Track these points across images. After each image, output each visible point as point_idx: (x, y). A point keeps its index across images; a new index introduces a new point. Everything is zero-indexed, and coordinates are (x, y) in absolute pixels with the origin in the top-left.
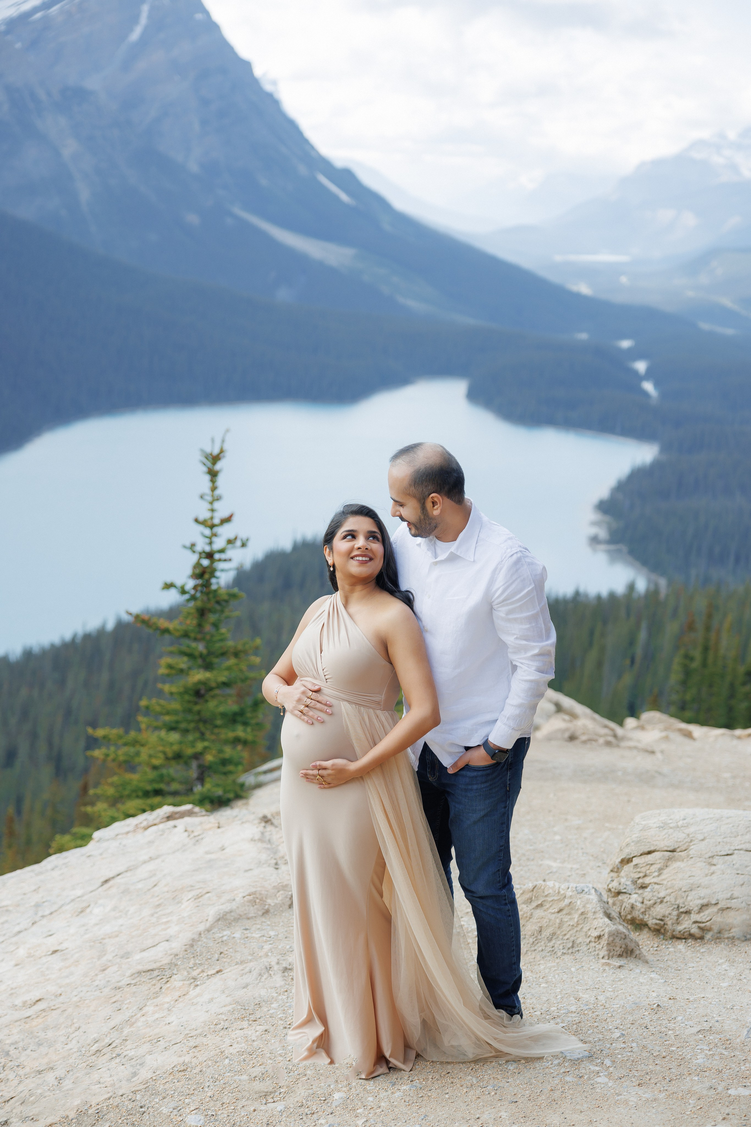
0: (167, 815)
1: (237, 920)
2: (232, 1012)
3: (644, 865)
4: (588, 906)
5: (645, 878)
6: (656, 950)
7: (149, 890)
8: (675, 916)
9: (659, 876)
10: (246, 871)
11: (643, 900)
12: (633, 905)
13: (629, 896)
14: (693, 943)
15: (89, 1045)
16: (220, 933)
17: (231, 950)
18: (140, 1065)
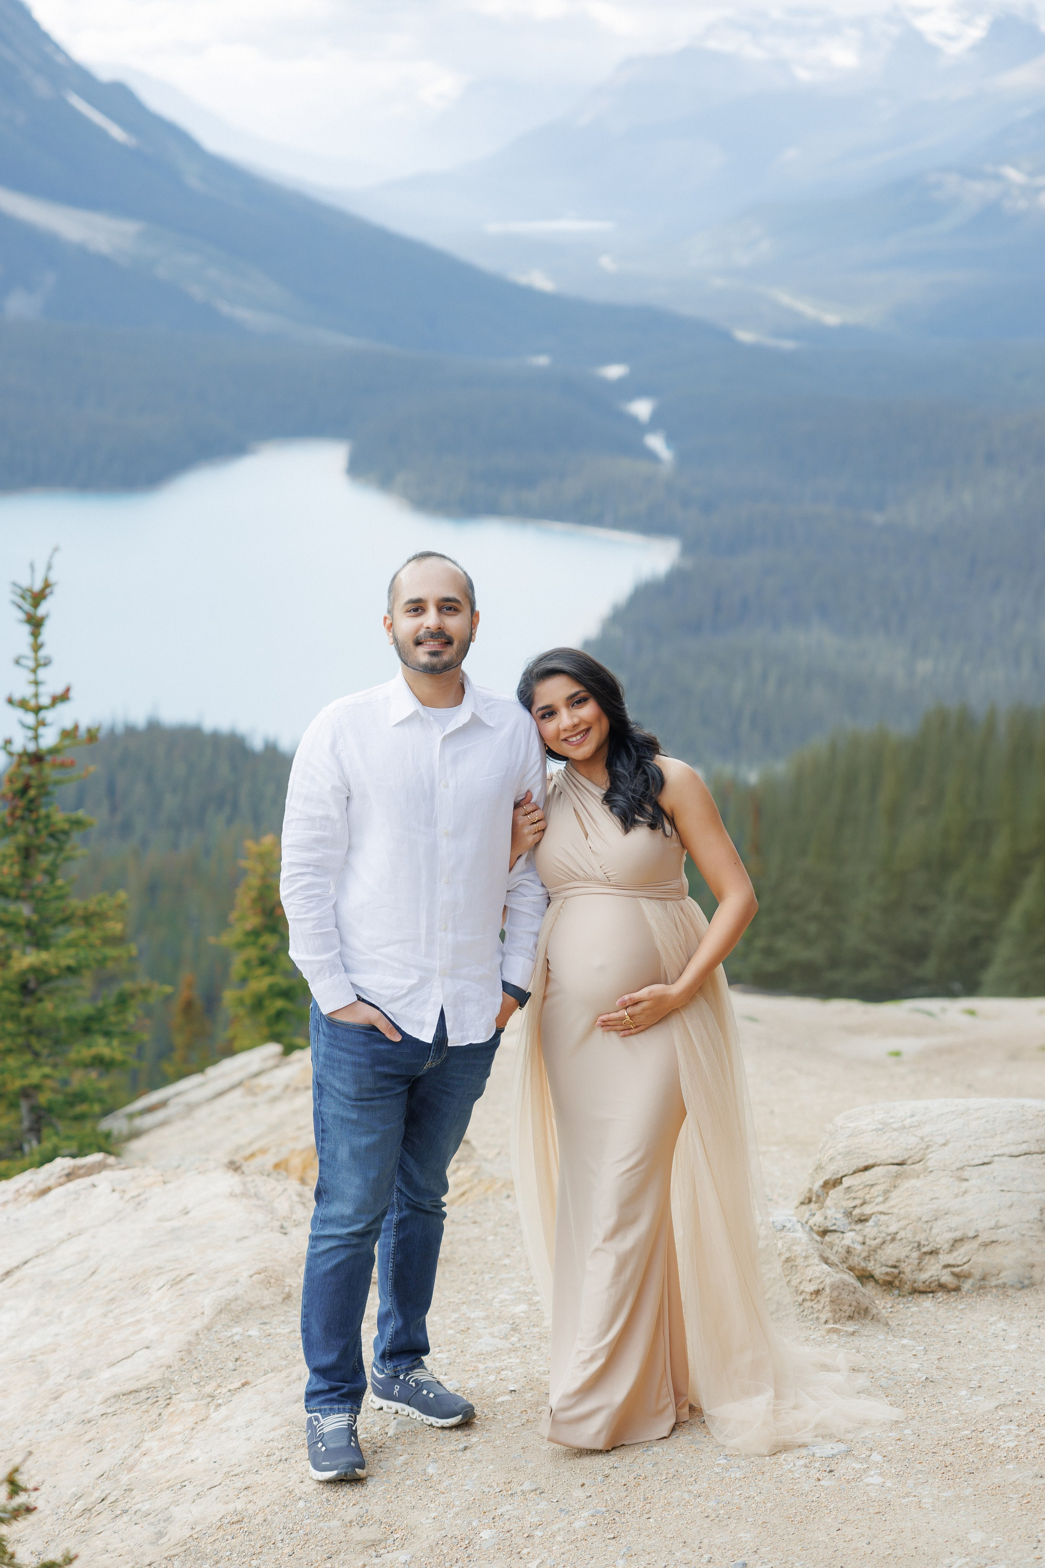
0: (66, 1171)
1: (247, 1311)
2: (288, 1437)
3: (861, 1187)
4: (795, 1248)
5: (864, 1207)
6: (891, 1312)
7: (85, 1280)
8: (915, 1259)
9: (884, 1202)
10: (239, 1240)
11: (864, 1239)
12: (849, 1247)
13: (841, 1235)
14: (945, 1297)
15: (67, 1504)
16: (226, 1331)
17: (250, 1354)
18: (165, 1521)
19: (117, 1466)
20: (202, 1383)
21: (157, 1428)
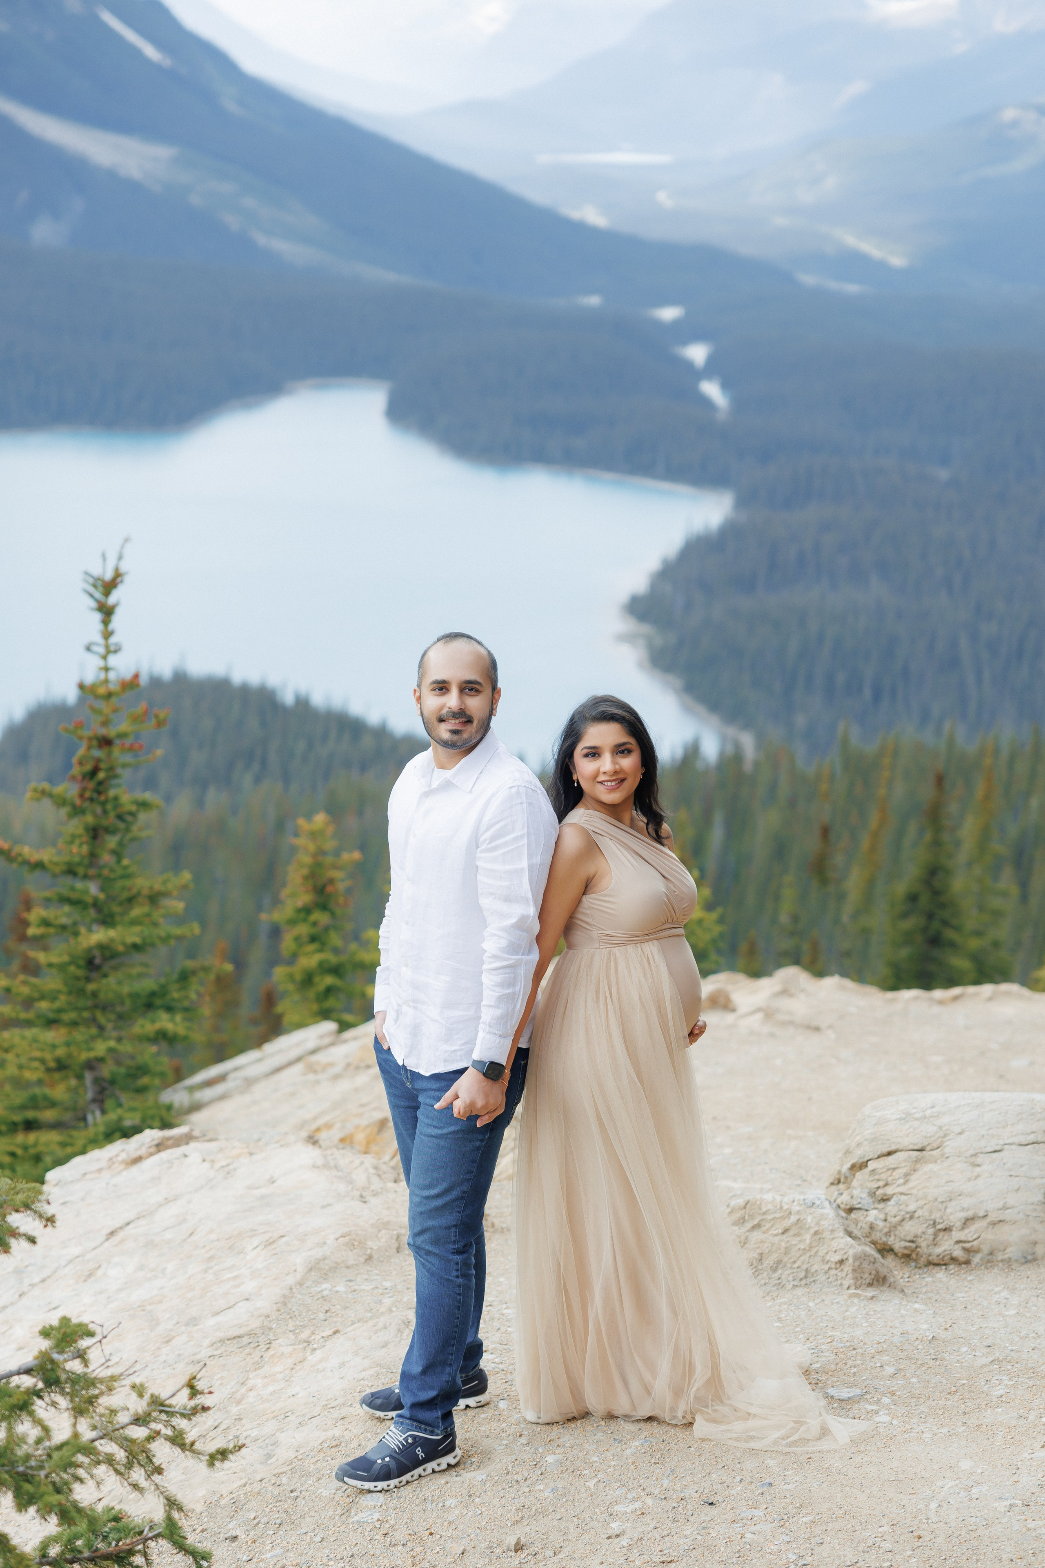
3: (884, 1170)
5: (887, 1188)
6: (908, 1281)
8: (931, 1235)
9: (905, 1183)
11: (886, 1216)
12: (872, 1224)
13: (865, 1213)
14: (956, 1269)
16: (316, 1286)
17: (338, 1307)
18: (272, 1445)
19: (226, 1399)
20: (297, 1331)
21: (260, 1368)
